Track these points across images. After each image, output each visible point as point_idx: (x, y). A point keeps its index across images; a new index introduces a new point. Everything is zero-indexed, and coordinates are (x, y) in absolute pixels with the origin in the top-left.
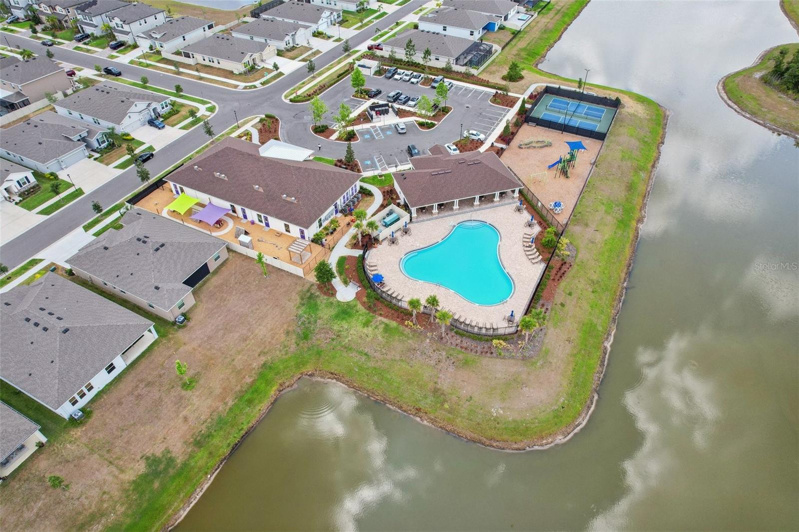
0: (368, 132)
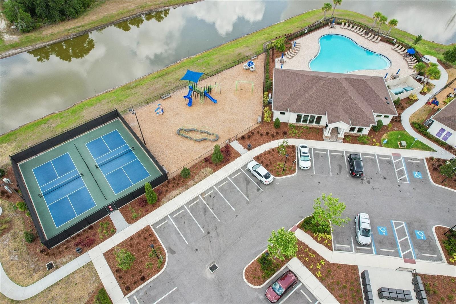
0: (419, 247)
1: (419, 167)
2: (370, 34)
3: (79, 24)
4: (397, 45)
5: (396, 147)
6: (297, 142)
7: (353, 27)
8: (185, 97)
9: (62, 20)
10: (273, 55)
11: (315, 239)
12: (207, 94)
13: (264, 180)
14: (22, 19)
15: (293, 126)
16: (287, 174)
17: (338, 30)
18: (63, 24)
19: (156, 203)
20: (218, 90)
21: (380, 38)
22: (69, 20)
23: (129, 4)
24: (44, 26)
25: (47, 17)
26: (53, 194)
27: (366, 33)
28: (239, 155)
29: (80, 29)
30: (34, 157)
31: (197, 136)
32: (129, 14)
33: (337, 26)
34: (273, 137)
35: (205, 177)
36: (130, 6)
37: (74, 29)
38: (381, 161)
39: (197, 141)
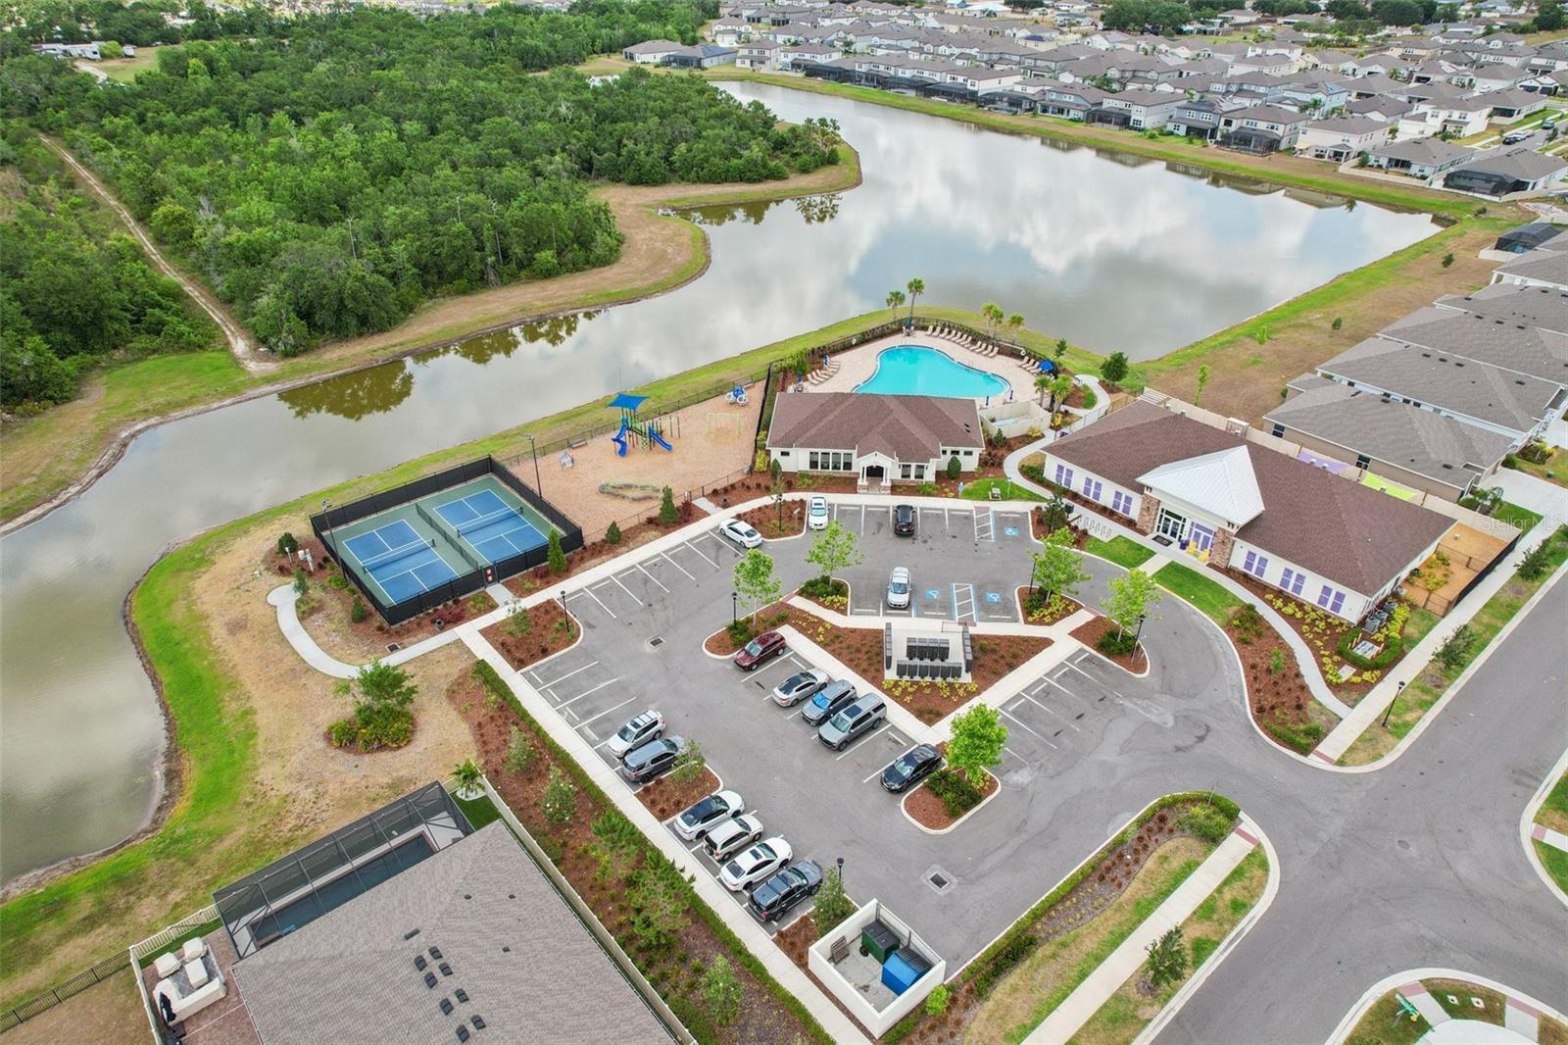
0: (987, 610)
1: (1017, 521)
2: (979, 343)
3: (394, 341)
4: (1027, 358)
5: (986, 498)
6: (808, 496)
7: (950, 333)
8: (614, 440)
9: (360, 335)
10: (784, 380)
11: (822, 604)
12: (655, 437)
13: (745, 539)
14: (290, 332)
15: (803, 475)
16: (787, 535)
17: (920, 338)
18: (361, 340)
19: (564, 572)
20: (675, 433)
21: (996, 349)
22: (372, 334)
23: (495, 305)
24: (324, 346)
25: (331, 329)
26: (384, 569)
27: (974, 342)
28: (706, 514)
29: (396, 349)
30: (343, 527)
31: (637, 494)
32: (495, 323)
33: (919, 333)
34: (768, 490)
35: (647, 542)
36: (498, 308)
37: (384, 349)
38: (952, 517)
39: (634, 500)
